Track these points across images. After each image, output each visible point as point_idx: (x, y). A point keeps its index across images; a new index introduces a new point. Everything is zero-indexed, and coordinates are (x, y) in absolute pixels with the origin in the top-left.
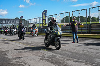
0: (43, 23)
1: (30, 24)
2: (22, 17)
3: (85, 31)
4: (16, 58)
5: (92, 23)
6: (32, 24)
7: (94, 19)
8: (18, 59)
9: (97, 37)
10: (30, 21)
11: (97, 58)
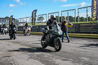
0: (32, 23)
1: (20, 23)
2: (12, 16)
3: (74, 30)
4: (5, 57)
5: (80, 22)
6: (22, 23)
7: (82, 19)
8: (6, 58)
9: (84, 36)
10: (20, 20)
11: (84, 56)
